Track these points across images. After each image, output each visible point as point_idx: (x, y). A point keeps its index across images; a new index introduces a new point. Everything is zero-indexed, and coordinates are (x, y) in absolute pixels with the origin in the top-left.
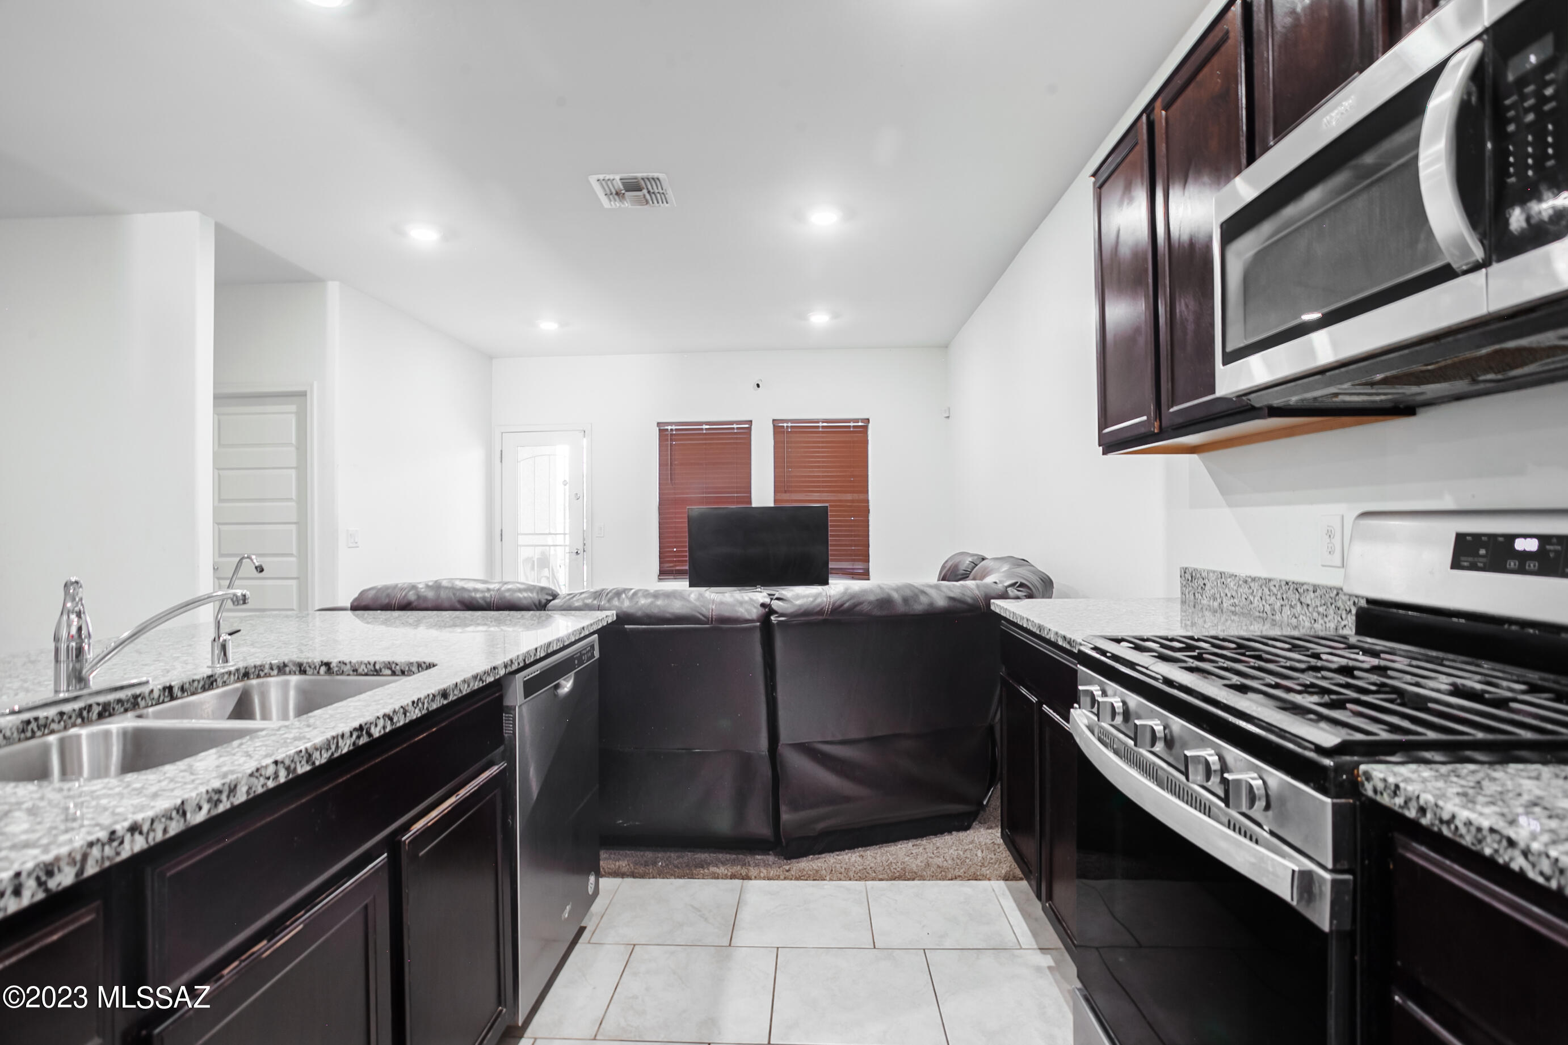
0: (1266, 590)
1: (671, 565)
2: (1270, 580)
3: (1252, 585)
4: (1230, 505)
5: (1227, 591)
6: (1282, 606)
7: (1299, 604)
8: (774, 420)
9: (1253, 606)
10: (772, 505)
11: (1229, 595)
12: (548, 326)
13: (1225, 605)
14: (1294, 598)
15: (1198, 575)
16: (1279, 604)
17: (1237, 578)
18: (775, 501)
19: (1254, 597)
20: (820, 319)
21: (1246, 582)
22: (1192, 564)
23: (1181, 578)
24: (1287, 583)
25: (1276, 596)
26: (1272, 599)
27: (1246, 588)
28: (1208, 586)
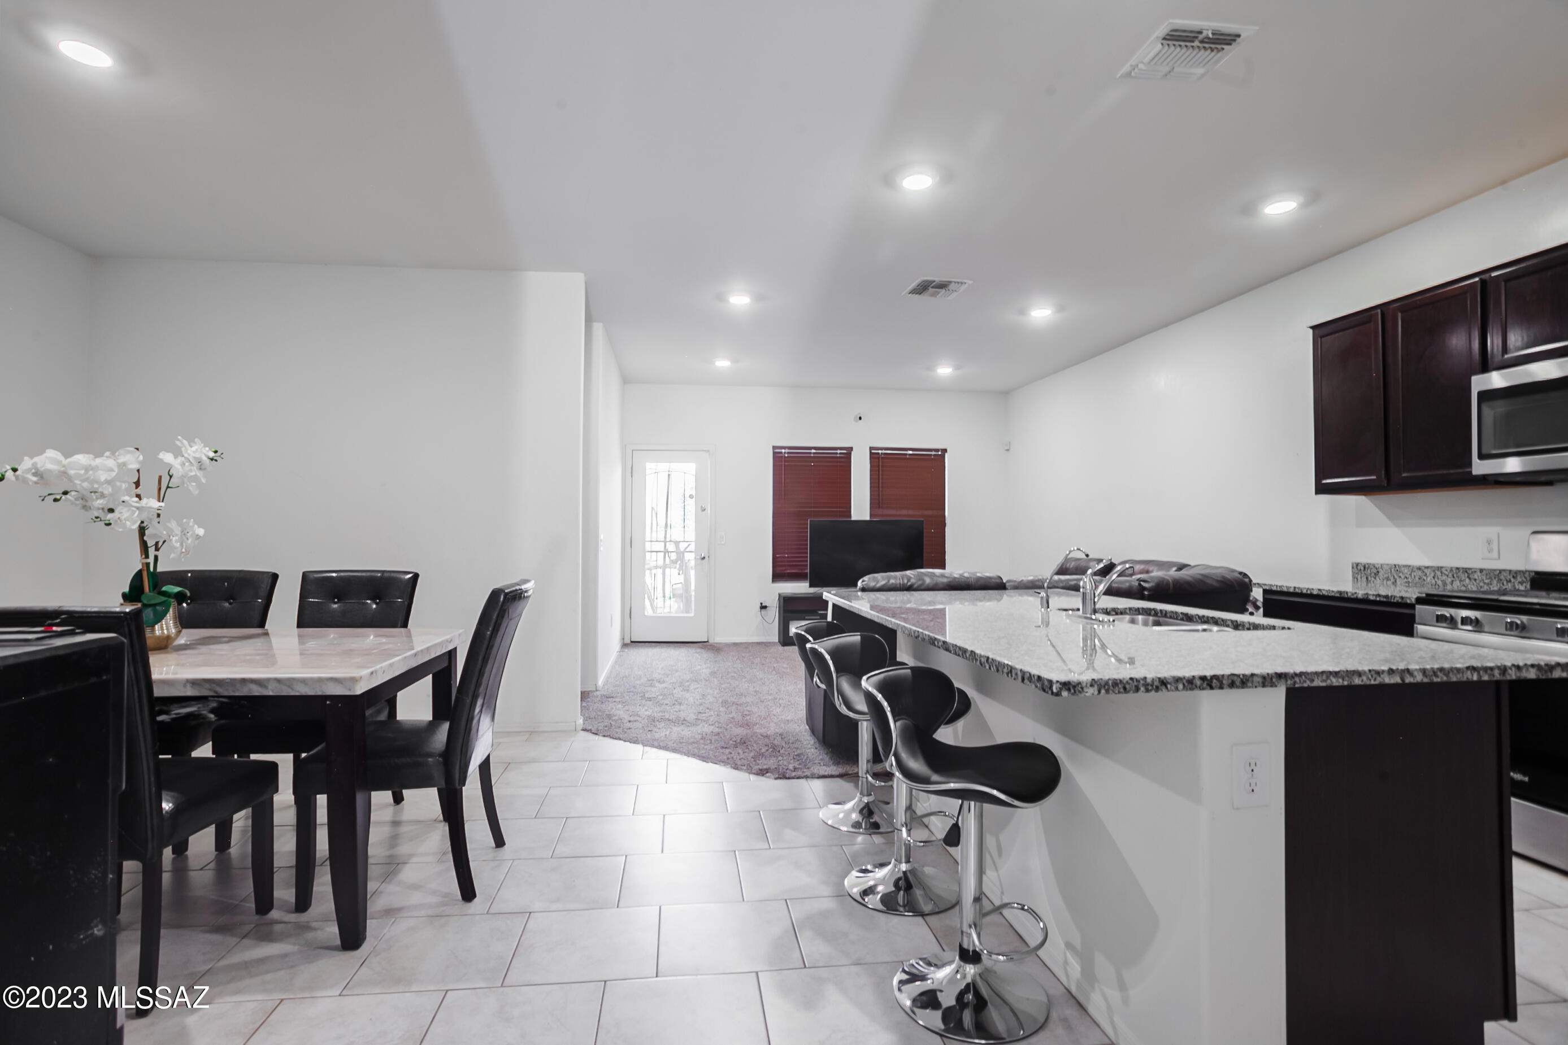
0: (1438, 573)
1: (784, 568)
2: (1442, 567)
3: (1426, 570)
4: (1397, 526)
5: (1401, 574)
6: (1452, 581)
8: (870, 448)
9: (1425, 583)
10: (868, 518)
11: (1403, 577)
12: (723, 364)
13: (1398, 581)
14: (1463, 576)
15: (1371, 566)
16: (1450, 580)
17: (1411, 567)
18: (871, 515)
19: (1427, 577)
20: (945, 371)
21: (1419, 568)
22: (1364, 560)
23: (1353, 568)
24: (1458, 569)
25: (1448, 576)
26: (1444, 578)
27: (1420, 573)
28: (1382, 572)
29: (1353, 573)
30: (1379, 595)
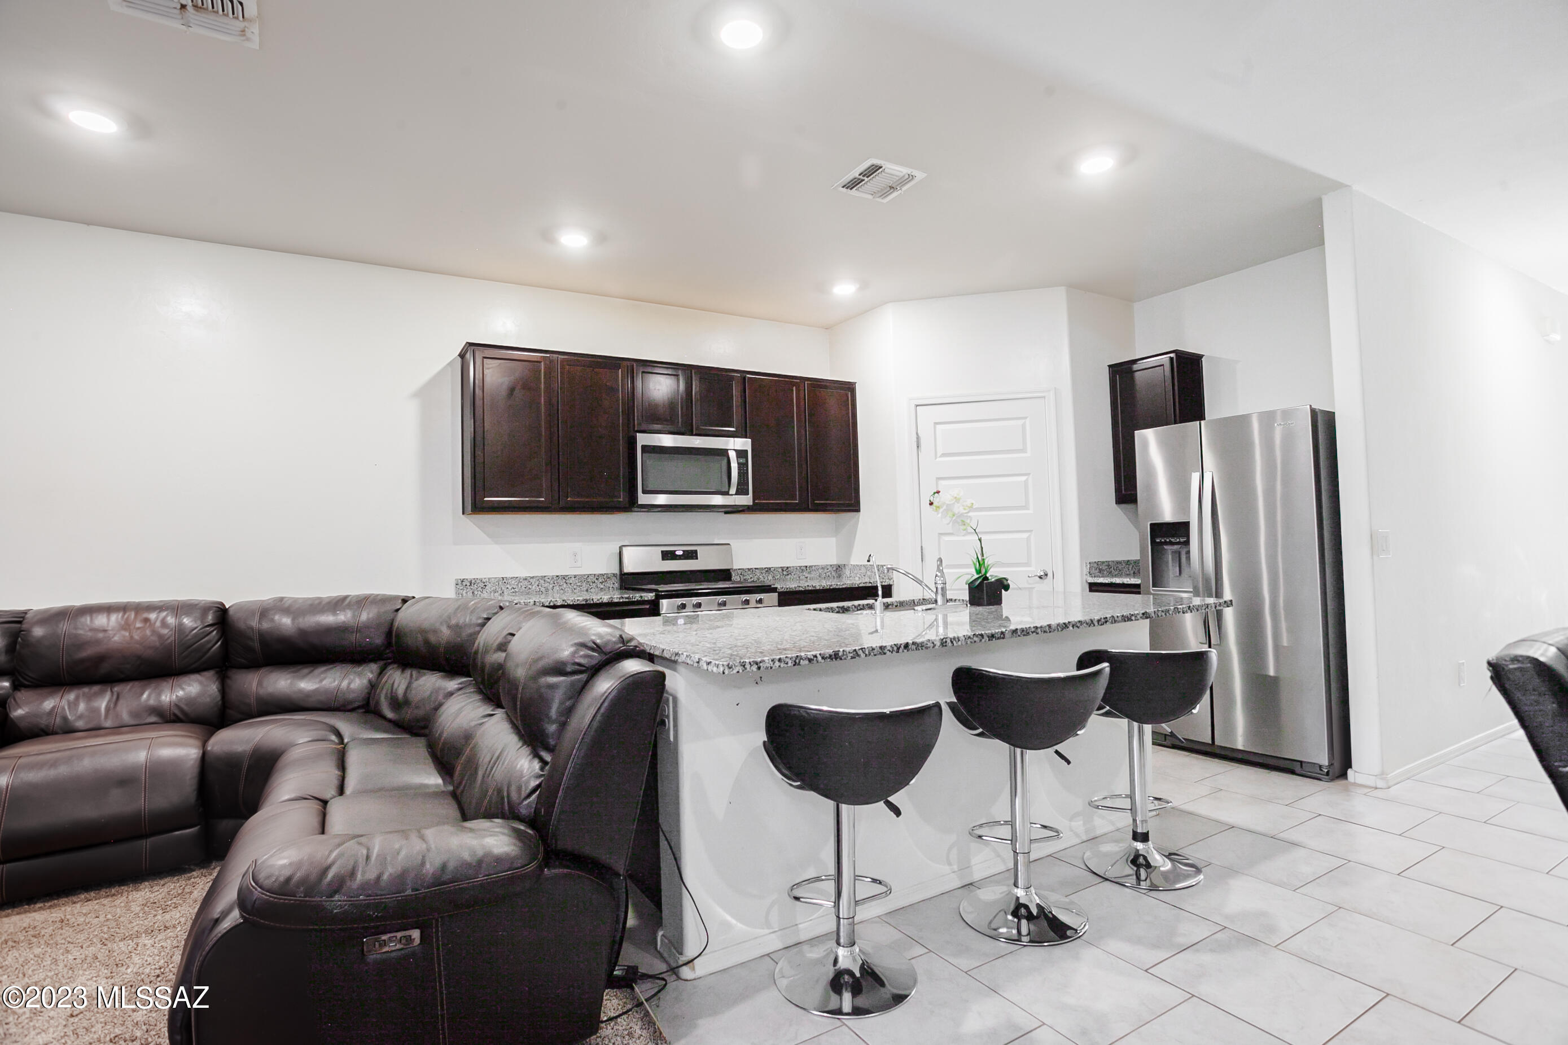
0: (543, 582)
3: (531, 580)
4: (497, 543)
5: (508, 586)
6: (554, 586)
7: (565, 584)
9: (530, 590)
11: (510, 588)
13: (505, 593)
14: (562, 582)
15: (478, 581)
16: (551, 586)
17: (518, 579)
19: (532, 586)
21: (525, 579)
22: (470, 576)
23: (457, 584)
24: (557, 576)
25: (549, 583)
26: (546, 585)
27: (526, 582)
28: (489, 586)
29: (458, 588)
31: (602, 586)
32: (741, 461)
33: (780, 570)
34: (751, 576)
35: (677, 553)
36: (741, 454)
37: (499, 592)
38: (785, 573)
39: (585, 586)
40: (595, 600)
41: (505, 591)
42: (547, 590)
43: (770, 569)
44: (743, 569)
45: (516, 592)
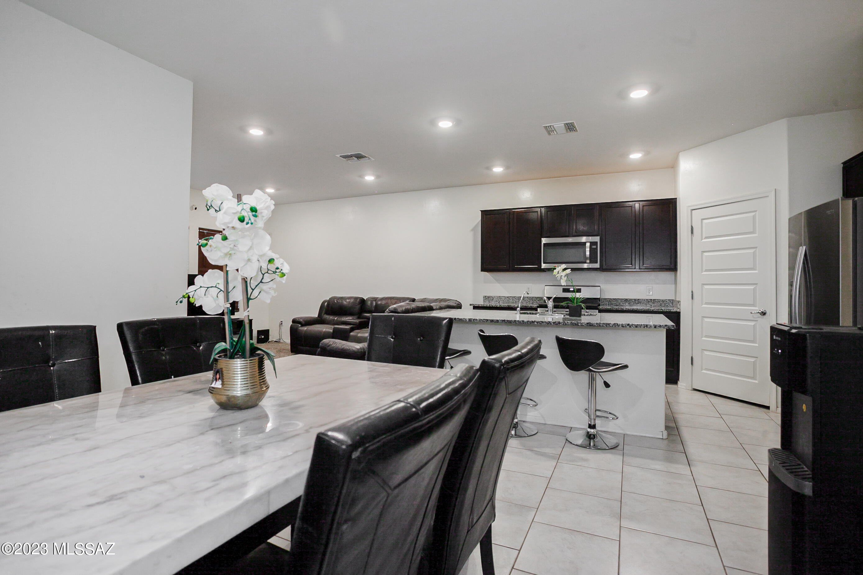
2: (515, 297)
3: (510, 298)
4: (499, 283)
8: (199, 228)
11: (502, 300)
13: (500, 302)
15: (491, 297)
16: (518, 300)
17: (504, 297)
19: (510, 300)
21: (508, 297)
22: (488, 295)
23: (484, 298)
25: (517, 299)
26: (516, 300)
28: (494, 299)
29: (484, 300)
30: (523, 306)
31: (539, 302)
32: (594, 247)
33: (633, 300)
34: (615, 302)
35: (571, 289)
36: (592, 244)
37: (498, 302)
38: (636, 302)
39: (531, 302)
40: (512, 306)
41: (500, 301)
42: (516, 302)
43: (627, 299)
44: (610, 299)
45: (504, 302)
